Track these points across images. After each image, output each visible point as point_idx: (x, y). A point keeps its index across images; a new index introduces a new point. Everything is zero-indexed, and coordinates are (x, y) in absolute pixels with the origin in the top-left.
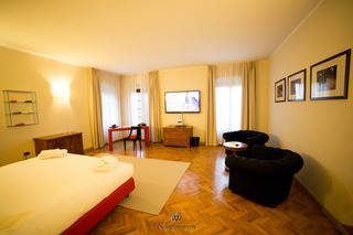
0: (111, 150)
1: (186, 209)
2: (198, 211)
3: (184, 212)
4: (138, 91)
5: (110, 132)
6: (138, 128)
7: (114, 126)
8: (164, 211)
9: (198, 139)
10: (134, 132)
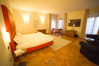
0: (52, 34)
1: (63, 52)
2: (66, 54)
3: (62, 52)
4: (61, 19)
5: (53, 30)
6: (59, 30)
7: (54, 29)
8: (58, 50)
9: (78, 35)
10: (58, 31)
